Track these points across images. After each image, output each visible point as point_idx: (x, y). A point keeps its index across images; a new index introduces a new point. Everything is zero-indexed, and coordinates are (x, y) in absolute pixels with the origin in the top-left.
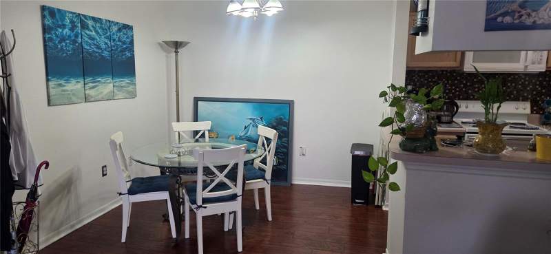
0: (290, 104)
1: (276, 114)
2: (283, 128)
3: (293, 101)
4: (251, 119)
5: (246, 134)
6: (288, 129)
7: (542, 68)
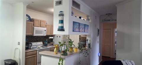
7: (45, 35)
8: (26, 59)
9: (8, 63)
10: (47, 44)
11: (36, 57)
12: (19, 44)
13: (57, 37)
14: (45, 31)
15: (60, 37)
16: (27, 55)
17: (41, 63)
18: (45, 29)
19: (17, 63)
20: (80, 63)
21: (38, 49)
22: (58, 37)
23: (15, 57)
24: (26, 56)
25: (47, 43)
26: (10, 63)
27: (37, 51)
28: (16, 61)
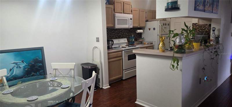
0: (41, 49)
1: (33, 57)
2: (40, 64)
3: (43, 47)
4: (14, 63)
5: (12, 74)
6: (43, 64)
7: (131, 27)
8: (109, 62)
9: (87, 67)
10: (134, 42)
11: (121, 60)
12: (98, 40)
13: (150, 29)
14: (131, 19)
15: (154, 29)
16: (110, 57)
17: (136, 68)
18: (131, 16)
19: (98, 68)
20: (204, 69)
21: (123, 49)
22: (152, 29)
23: (93, 60)
24: (109, 59)
25: (134, 40)
26: (90, 67)
27: (122, 51)
28: (96, 65)
